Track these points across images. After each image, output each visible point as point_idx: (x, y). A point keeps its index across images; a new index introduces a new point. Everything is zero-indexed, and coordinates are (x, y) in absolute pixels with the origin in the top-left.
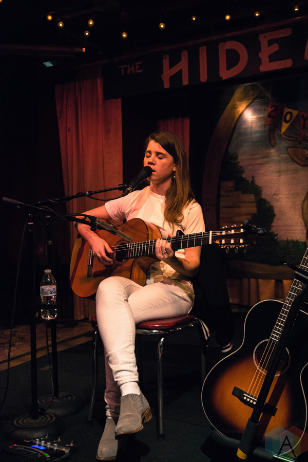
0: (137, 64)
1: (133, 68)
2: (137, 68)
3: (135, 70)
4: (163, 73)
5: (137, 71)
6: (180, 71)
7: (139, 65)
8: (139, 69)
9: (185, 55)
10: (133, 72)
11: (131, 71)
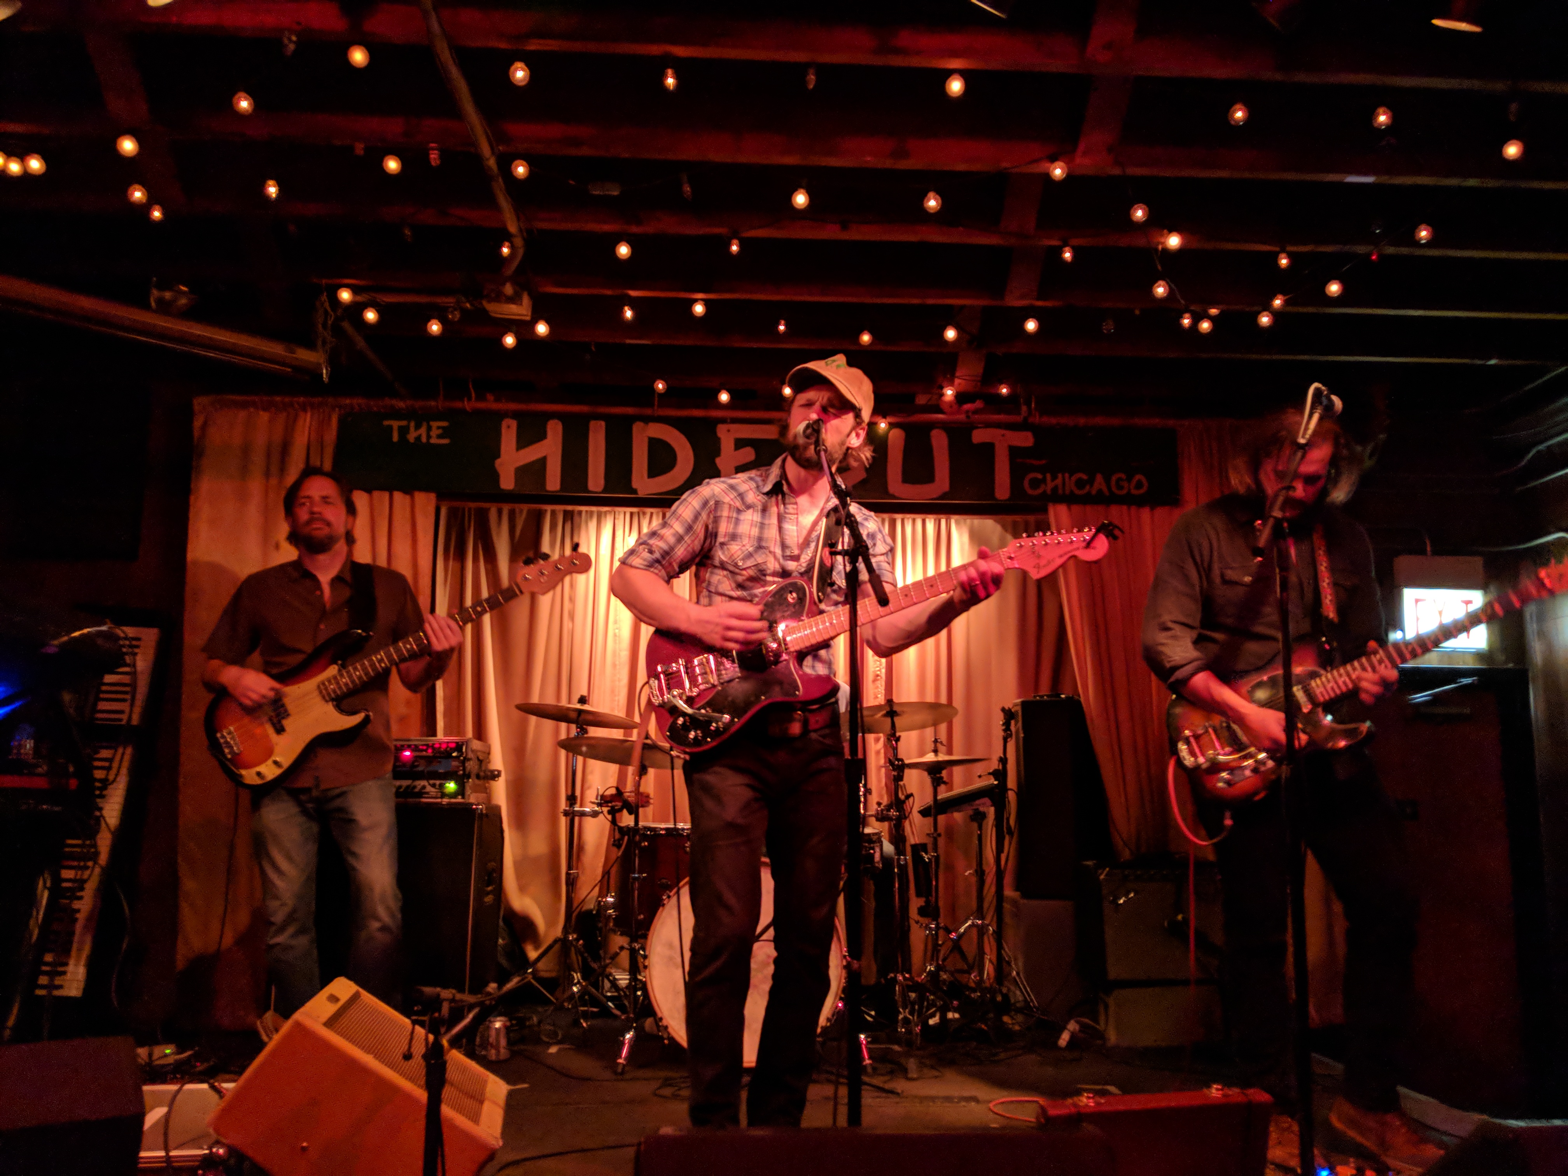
0: (435, 424)
1: (423, 431)
2: (434, 432)
3: (429, 437)
4: (498, 456)
5: (433, 441)
6: (543, 461)
7: (439, 428)
8: (439, 437)
9: (555, 430)
10: (424, 440)
11: (418, 438)
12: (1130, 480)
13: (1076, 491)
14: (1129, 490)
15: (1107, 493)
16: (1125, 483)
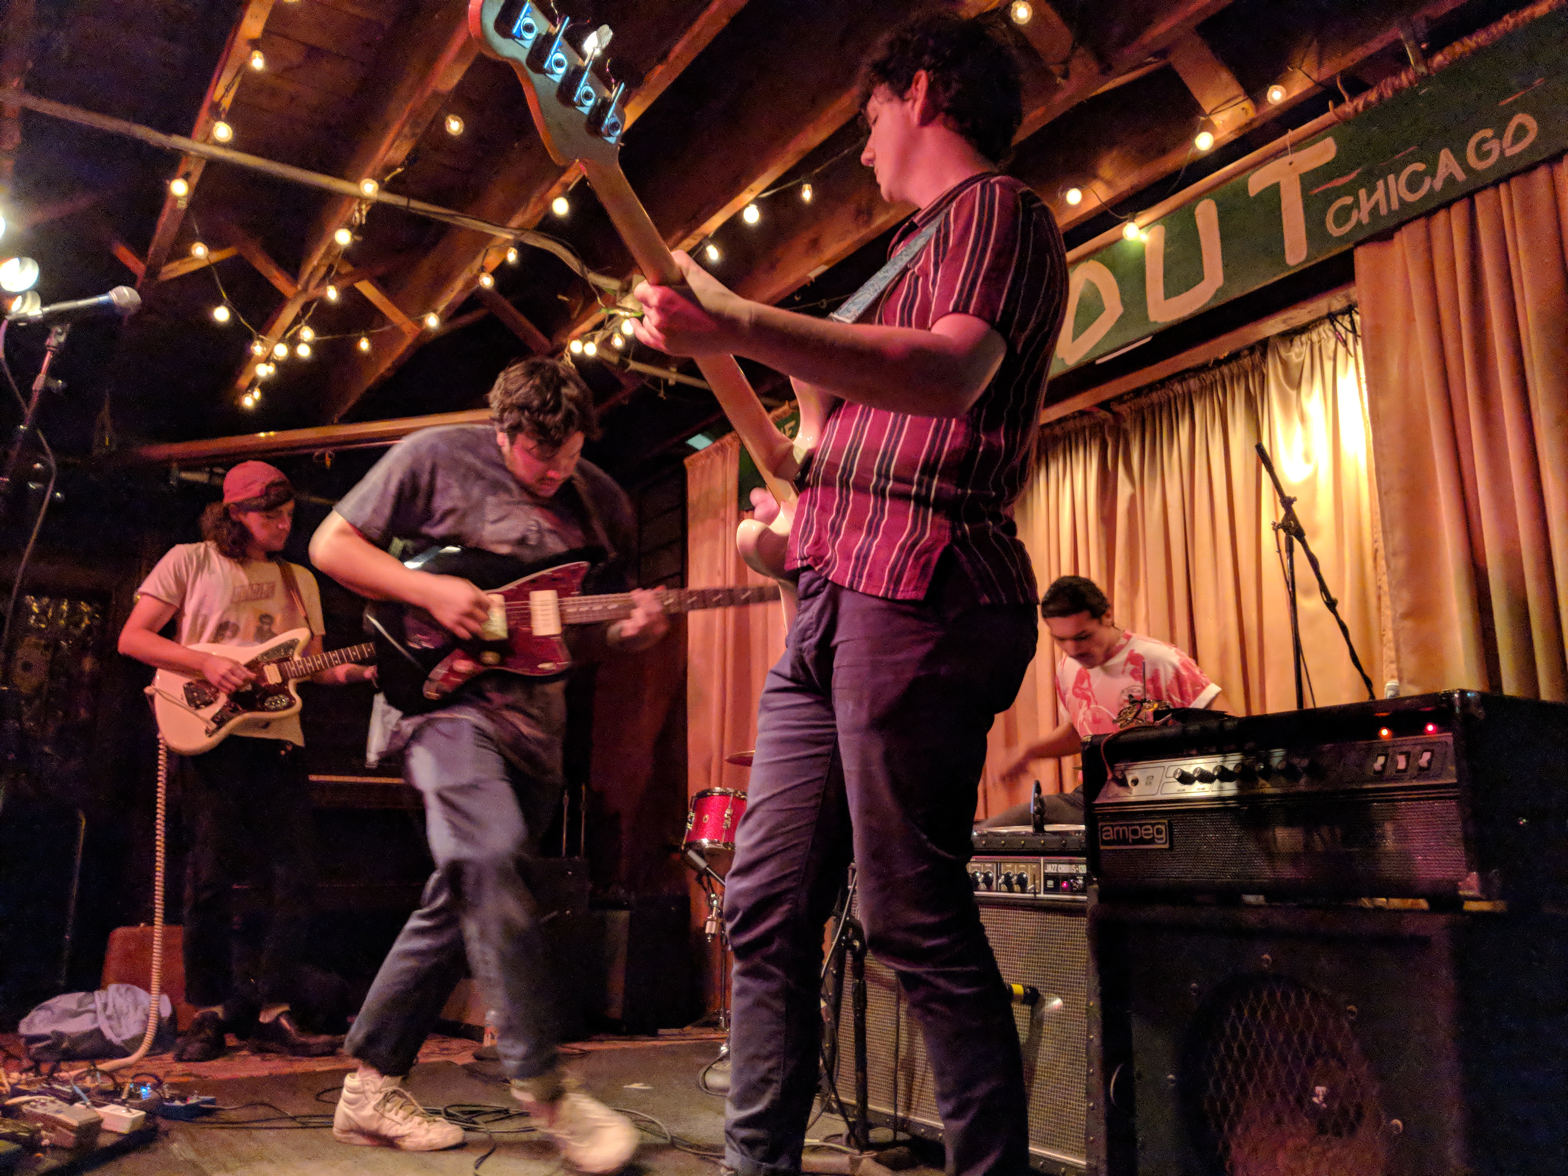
12: (1499, 135)
13: (1410, 198)
14: (1502, 152)
15: (1460, 176)
16: (1494, 146)
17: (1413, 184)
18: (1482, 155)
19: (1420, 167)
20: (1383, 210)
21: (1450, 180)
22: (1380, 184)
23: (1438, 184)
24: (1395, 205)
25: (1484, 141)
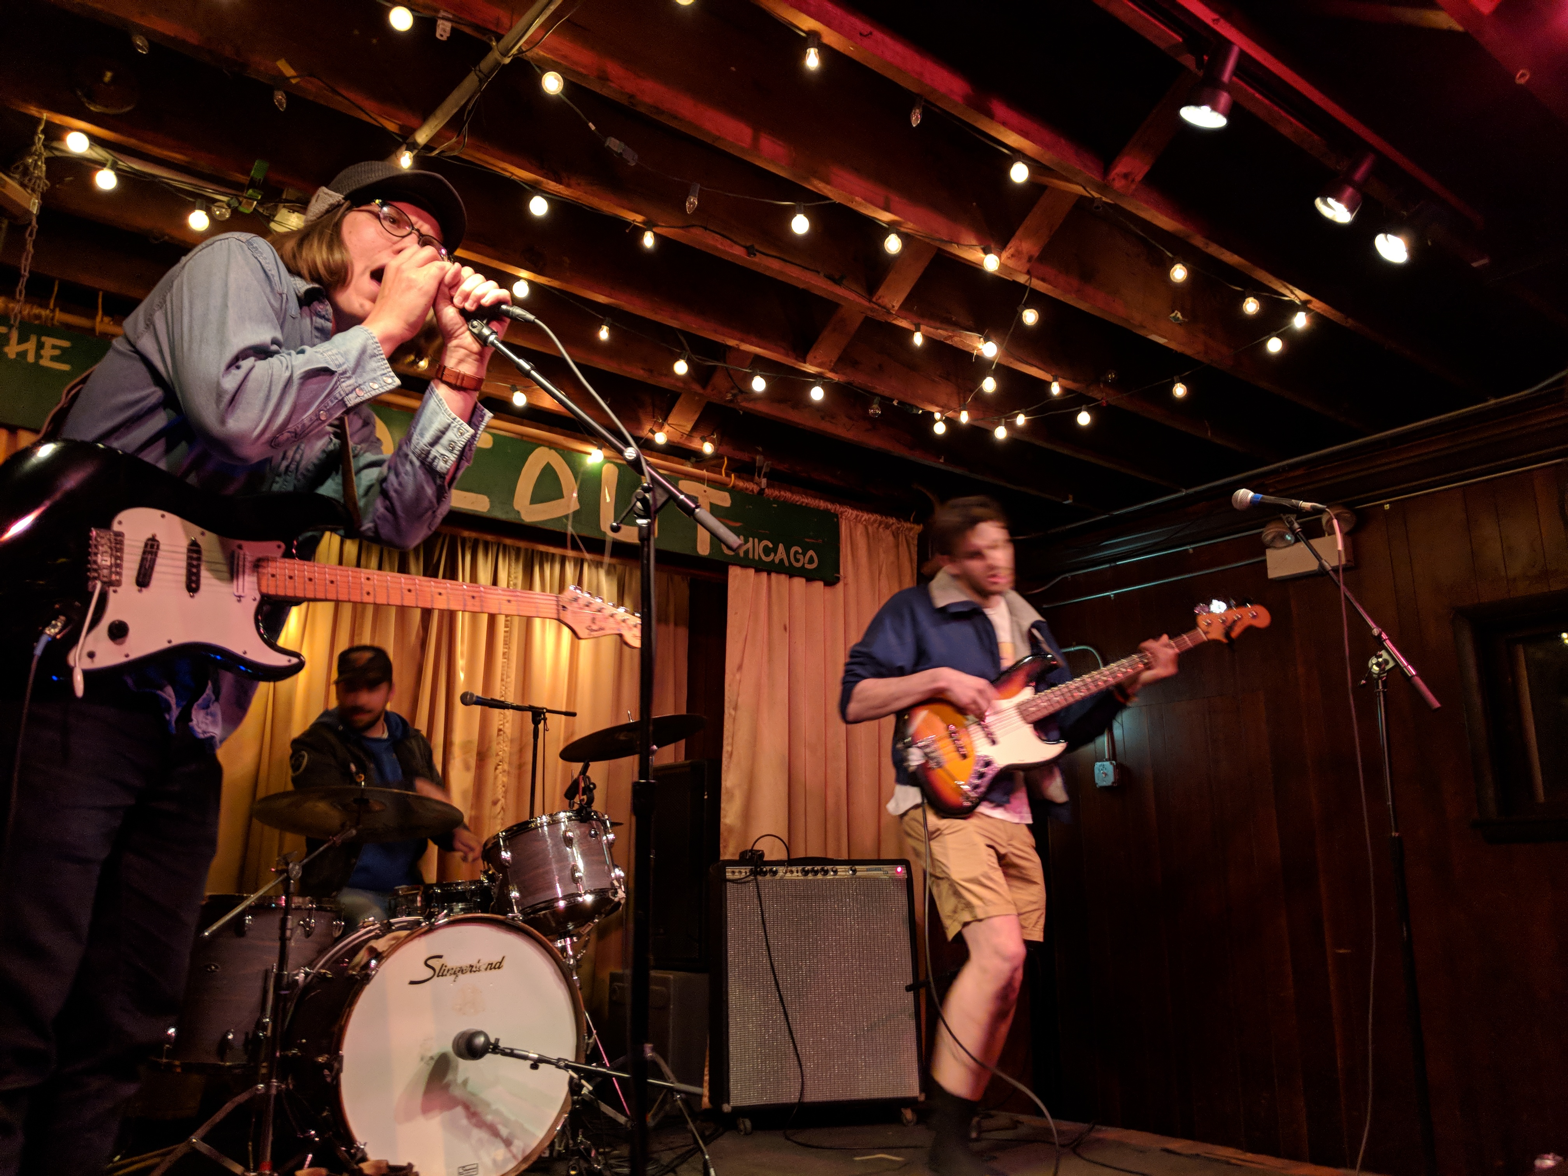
0: (49, 341)
1: (30, 346)
2: (47, 352)
3: (38, 356)
5: (45, 362)
7: (54, 347)
8: (53, 359)
10: (31, 358)
11: (23, 355)
12: (804, 554)
13: (764, 558)
14: (804, 564)
15: (787, 563)
16: (800, 557)
17: (767, 551)
18: (797, 561)
19: (771, 546)
20: (751, 556)
21: (782, 560)
22: (751, 539)
23: (777, 561)
24: (757, 558)
25: (796, 552)
